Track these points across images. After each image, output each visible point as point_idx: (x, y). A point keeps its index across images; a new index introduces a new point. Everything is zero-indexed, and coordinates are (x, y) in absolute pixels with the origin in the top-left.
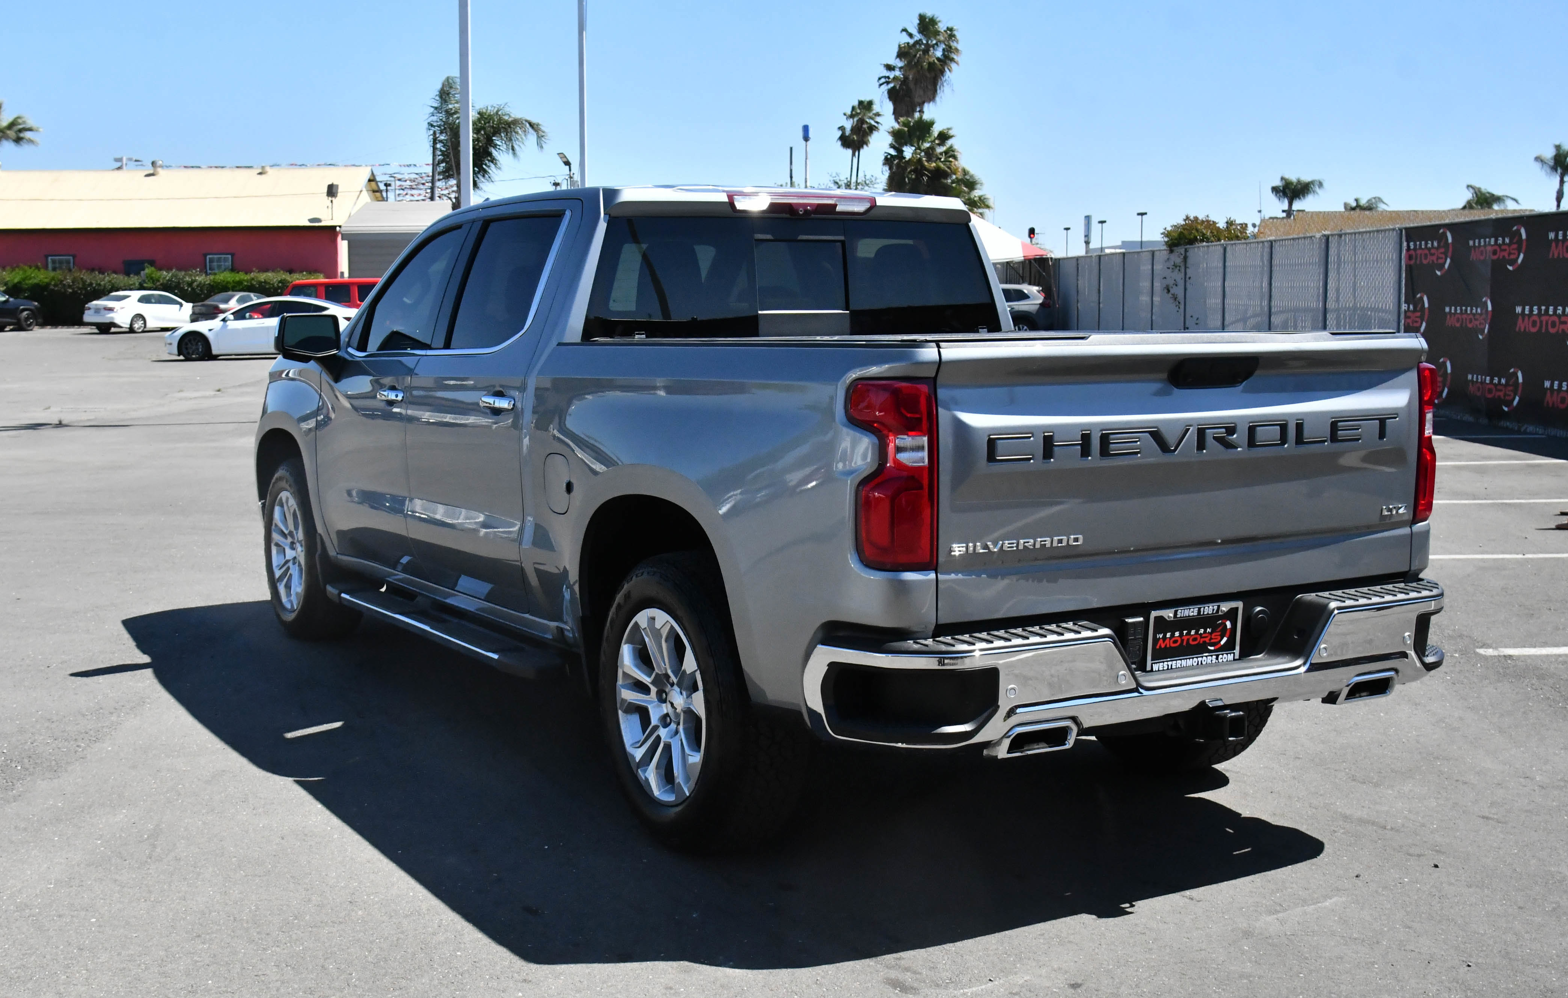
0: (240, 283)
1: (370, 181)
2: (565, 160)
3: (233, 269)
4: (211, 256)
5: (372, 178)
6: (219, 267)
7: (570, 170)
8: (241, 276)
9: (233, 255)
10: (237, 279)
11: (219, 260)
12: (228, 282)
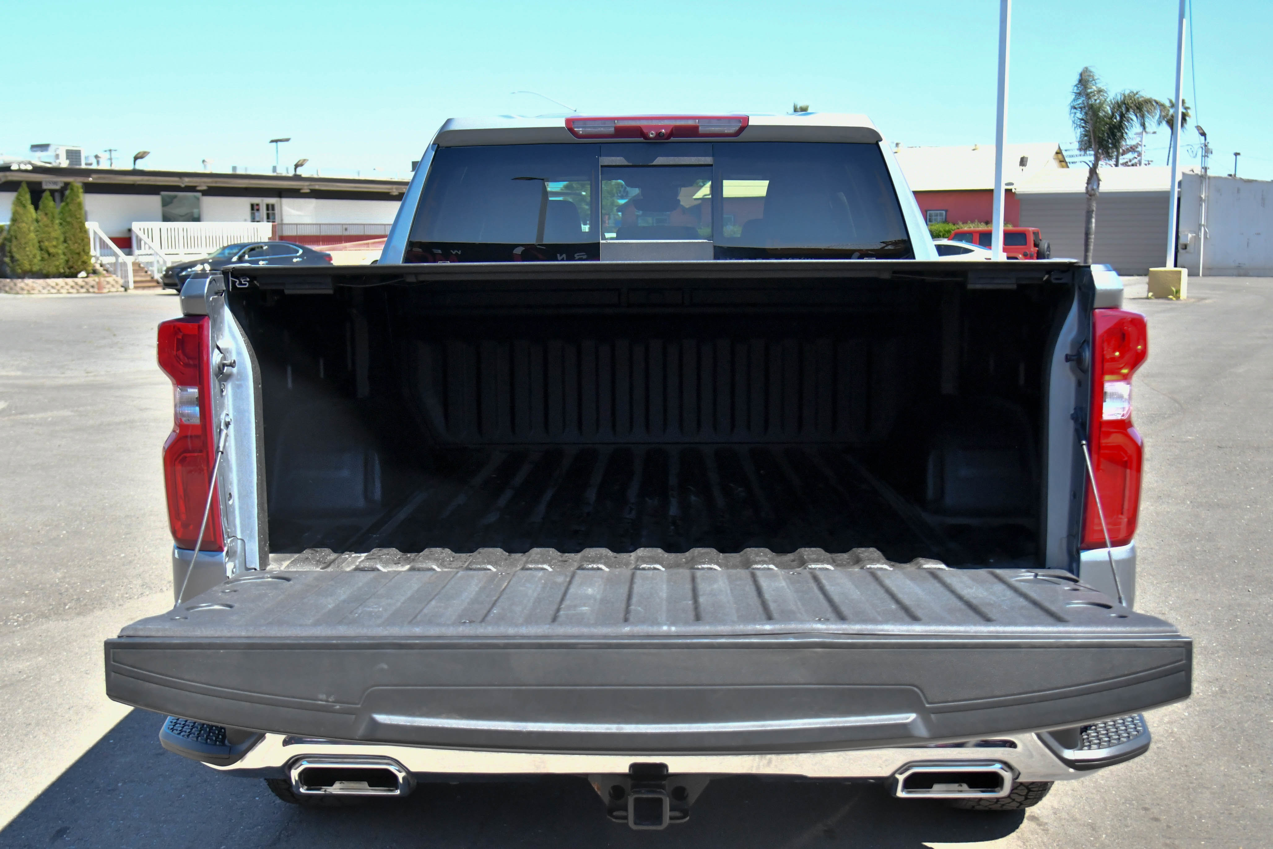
0: (949, 232)
1: (1057, 153)
2: (1201, 131)
3: (946, 221)
4: (931, 212)
5: (1059, 151)
6: (936, 220)
7: (1205, 139)
8: (950, 227)
9: (946, 211)
10: (947, 229)
11: (937, 215)
12: (940, 231)
